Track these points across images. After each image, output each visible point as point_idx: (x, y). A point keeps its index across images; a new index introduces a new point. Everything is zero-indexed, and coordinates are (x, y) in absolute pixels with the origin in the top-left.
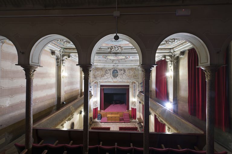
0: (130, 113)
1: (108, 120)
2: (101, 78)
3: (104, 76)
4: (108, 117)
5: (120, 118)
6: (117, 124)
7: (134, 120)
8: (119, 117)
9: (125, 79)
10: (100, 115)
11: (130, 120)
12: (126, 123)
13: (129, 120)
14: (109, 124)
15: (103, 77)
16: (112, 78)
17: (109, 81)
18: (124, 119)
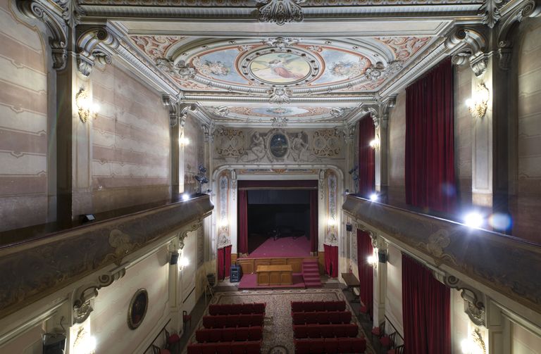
0: (322, 260)
1: (258, 282)
2: (237, 159)
3: (247, 154)
4: (259, 273)
5: (293, 274)
6: (285, 291)
7: (331, 281)
8: (292, 272)
9: (308, 161)
10: (238, 268)
11: (322, 282)
12: (310, 290)
13: (319, 281)
14: (263, 292)
15: (245, 158)
16: (271, 158)
17: (261, 167)
18: (305, 279)
